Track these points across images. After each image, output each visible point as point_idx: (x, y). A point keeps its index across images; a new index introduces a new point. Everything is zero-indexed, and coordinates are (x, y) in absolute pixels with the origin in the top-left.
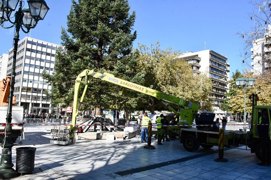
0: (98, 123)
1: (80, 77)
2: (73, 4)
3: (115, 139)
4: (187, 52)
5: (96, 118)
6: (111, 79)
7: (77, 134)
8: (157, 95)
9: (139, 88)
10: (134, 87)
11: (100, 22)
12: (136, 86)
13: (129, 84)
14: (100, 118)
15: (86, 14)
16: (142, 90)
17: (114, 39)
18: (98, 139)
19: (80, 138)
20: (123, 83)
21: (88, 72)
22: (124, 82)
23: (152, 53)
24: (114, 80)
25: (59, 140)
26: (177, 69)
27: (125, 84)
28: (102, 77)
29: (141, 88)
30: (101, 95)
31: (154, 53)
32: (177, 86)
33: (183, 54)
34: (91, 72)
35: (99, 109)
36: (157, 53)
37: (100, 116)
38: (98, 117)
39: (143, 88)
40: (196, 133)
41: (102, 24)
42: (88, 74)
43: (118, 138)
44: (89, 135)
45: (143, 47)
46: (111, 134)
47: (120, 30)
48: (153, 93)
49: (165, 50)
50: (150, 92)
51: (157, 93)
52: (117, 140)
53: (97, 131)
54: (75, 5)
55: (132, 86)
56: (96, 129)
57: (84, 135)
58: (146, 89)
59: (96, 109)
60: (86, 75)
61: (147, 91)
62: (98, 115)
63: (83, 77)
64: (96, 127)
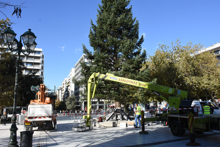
0: (118, 114)
1: (91, 79)
2: (92, 26)
3: (127, 126)
4: (217, 43)
5: (117, 110)
6: (112, 78)
7: (98, 123)
8: (148, 87)
9: (133, 82)
10: (129, 82)
11: (108, 35)
12: (131, 81)
13: (125, 80)
14: (119, 109)
15: (99, 31)
16: (136, 84)
17: (121, 45)
18: (114, 126)
19: (100, 126)
20: (120, 80)
21: (95, 74)
22: (122, 79)
23: (174, 50)
24: (114, 78)
25: (77, 128)
26: (200, 61)
27: (122, 80)
28: (105, 77)
29: (134, 82)
30: (111, 91)
31: (175, 50)
32: (202, 76)
33: (214, 45)
34: (98, 74)
35: (118, 102)
36: (178, 49)
37: (119, 108)
38: (118, 109)
39: (136, 82)
40: (179, 118)
41: (110, 36)
42: (96, 76)
43: (129, 125)
44: (107, 123)
45: (164, 47)
46: (124, 122)
47: (125, 38)
48: (145, 86)
49: (186, 46)
50: (143, 85)
51: (148, 85)
52: (128, 127)
53: (118, 120)
54: (93, 26)
55: (127, 81)
56: (117, 118)
57: (103, 124)
58: (139, 83)
59: (116, 102)
60: (94, 77)
61: (140, 84)
62: (118, 107)
63: (92, 79)
64: (117, 117)
